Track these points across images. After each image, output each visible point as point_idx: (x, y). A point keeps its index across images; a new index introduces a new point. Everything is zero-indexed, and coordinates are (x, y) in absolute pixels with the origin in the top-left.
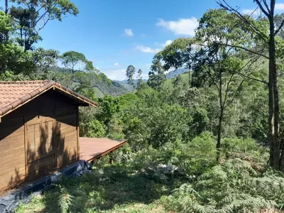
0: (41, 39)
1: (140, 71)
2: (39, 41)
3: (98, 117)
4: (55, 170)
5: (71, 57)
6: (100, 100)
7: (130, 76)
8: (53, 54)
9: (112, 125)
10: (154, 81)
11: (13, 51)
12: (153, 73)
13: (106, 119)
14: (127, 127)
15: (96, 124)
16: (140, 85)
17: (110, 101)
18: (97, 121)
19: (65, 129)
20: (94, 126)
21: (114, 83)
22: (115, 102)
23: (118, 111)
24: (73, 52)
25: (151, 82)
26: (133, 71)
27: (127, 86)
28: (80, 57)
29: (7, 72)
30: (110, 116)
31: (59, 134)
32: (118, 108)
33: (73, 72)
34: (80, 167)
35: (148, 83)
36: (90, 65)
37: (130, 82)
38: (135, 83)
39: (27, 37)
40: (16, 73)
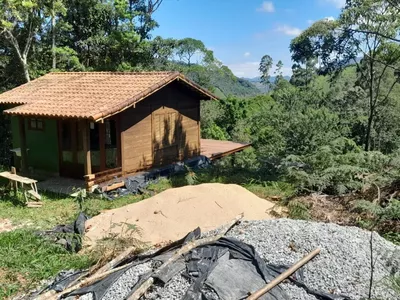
0: (157, 25)
1: (280, 64)
2: (156, 28)
3: (219, 123)
4: (178, 161)
5: (188, 45)
6: (222, 102)
7: (265, 71)
8: (172, 44)
9: (235, 134)
10: (300, 79)
11: (130, 41)
12: (298, 66)
13: (228, 125)
14: (257, 139)
15: (216, 130)
16: (280, 83)
17: (234, 103)
18: (218, 128)
20: (214, 133)
21: (241, 81)
22: (240, 104)
23: (244, 116)
24: (190, 39)
25: (295, 79)
26: (269, 64)
27: (259, 86)
28: (198, 45)
29: (123, 63)
30: (234, 122)
31: (181, 127)
32: (244, 112)
33: (189, 65)
34: (200, 162)
35: (291, 82)
36: (209, 57)
37: (264, 79)
38: (272, 81)
39: (143, 24)
40: (134, 65)
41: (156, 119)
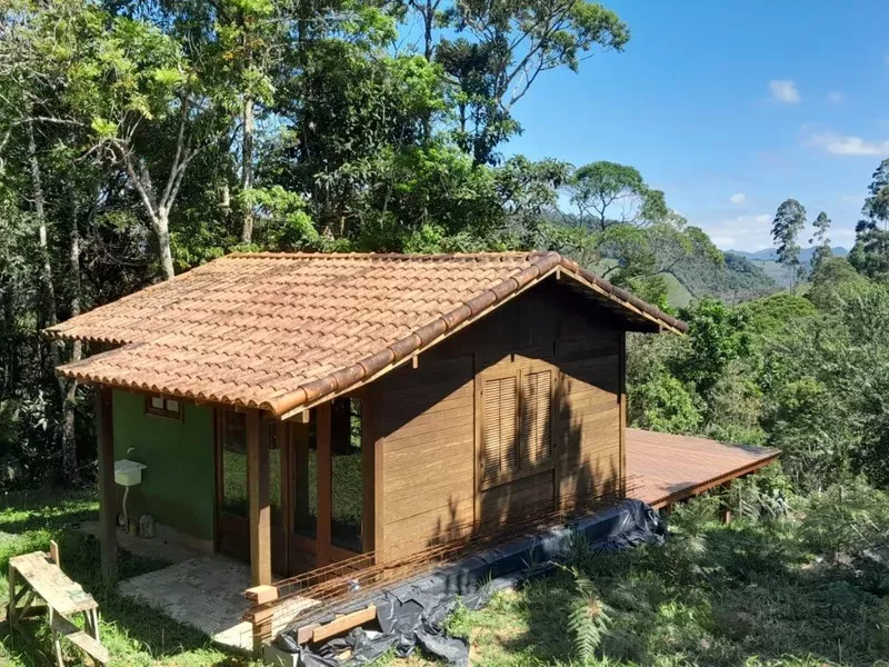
0: (519, 130)
1: (821, 220)
2: (513, 137)
3: (677, 368)
4: (549, 521)
5: (598, 179)
6: (684, 315)
7: (788, 236)
8: (555, 175)
9: (721, 398)
10: (875, 254)
11: (443, 169)
12: (872, 226)
13: (702, 375)
14: (775, 406)
15: (669, 389)
16: (823, 268)
17: (717, 319)
18: (674, 382)
19: (583, 397)
20: (665, 396)
21: (729, 259)
22: (733, 322)
23: (743, 351)
24: (605, 164)
25: (862, 257)
26: (798, 219)
27: (774, 270)
28: (626, 178)
29: (426, 228)
30: (717, 367)
31: (567, 413)
32: (744, 340)
33: (603, 224)
34: (626, 522)
35: (853, 260)
36: (655, 204)
37: (784, 255)
38: (805, 258)
39: (481, 128)
40: (452, 232)
41: (491, 392)
